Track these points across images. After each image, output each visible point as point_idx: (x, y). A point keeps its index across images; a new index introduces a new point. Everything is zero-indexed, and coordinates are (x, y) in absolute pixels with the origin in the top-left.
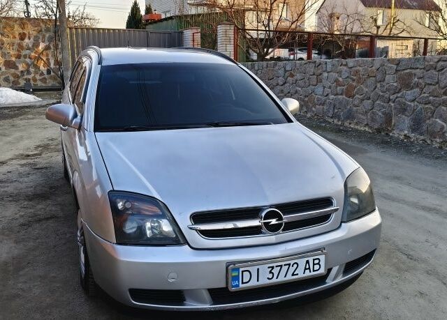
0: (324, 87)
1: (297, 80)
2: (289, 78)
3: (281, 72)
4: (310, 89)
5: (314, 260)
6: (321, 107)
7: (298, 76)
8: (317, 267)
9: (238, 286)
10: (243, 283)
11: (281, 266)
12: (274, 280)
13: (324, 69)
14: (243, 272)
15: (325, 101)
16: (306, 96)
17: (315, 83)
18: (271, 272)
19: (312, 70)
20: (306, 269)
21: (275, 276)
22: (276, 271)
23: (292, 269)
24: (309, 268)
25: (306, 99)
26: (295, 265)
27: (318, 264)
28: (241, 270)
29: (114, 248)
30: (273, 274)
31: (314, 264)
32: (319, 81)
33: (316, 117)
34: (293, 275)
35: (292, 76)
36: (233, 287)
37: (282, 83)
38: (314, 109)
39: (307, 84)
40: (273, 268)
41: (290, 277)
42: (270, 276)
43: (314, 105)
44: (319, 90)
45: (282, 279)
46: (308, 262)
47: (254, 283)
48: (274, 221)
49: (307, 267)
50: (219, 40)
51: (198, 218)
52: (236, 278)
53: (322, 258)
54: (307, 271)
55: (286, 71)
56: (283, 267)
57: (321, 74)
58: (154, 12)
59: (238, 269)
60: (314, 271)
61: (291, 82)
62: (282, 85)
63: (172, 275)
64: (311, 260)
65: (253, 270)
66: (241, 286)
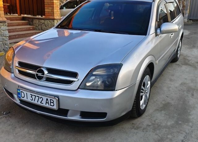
9: (20, 97)
10: (22, 97)
11: (35, 96)
20: (46, 103)
21: (33, 100)
23: (40, 100)
24: (48, 103)
27: (53, 103)
30: (32, 98)
31: (51, 102)
34: (41, 103)
36: (18, 97)
40: (32, 95)
41: (39, 103)
45: (36, 102)
46: (47, 99)
47: (25, 99)
49: (47, 102)
52: (19, 94)
53: (55, 101)
54: (47, 104)
59: (19, 90)
60: (51, 105)
64: (49, 99)
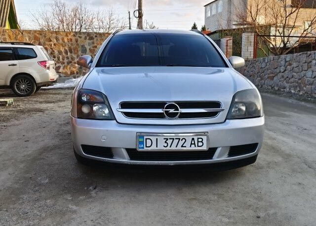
0: (313, 71)
1: (293, 68)
2: (288, 67)
3: (283, 63)
4: (302, 74)
5: (198, 138)
6: (310, 86)
7: (295, 65)
8: (200, 144)
9: (143, 148)
10: (146, 147)
11: (173, 139)
12: (168, 148)
13: (313, 58)
14: (146, 139)
15: (313, 82)
16: (299, 79)
17: (306, 69)
18: (166, 142)
19: (305, 59)
20: (191, 144)
21: (169, 145)
22: (169, 142)
23: (181, 143)
24: (194, 144)
25: (300, 81)
26: (184, 140)
27: (202, 142)
28: (145, 137)
29: (76, 121)
30: (167, 143)
31: (198, 142)
32: (309, 67)
33: (306, 94)
34: (182, 146)
35: (290, 65)
36: (140, 148)
37: (283, 71)
38: (304, 88)
39: (301, 70)
40: (167, 139)
41: (179, 148)
42: (166, 145)
43: (305, 86)
44: (309, 74)
45: (173, 148)
46: (193, 139)
47: (154, 148)
48: (172, 111)
49: (193, 142)
50: (243, 43)
51: (124, 105)
52: (142, 143)
53: (205, 138)
54: (193, 146)
55: (286, 62)
56: (175, 140)
57: (311, 62)
58: (207, 30)
59: (143, 137)
60: (198, 146)
61: (289, 70)
62: (283, 72)
63: (104, 137)
64: (196, 138)
65: (154, 139)
66: (146, 149)
